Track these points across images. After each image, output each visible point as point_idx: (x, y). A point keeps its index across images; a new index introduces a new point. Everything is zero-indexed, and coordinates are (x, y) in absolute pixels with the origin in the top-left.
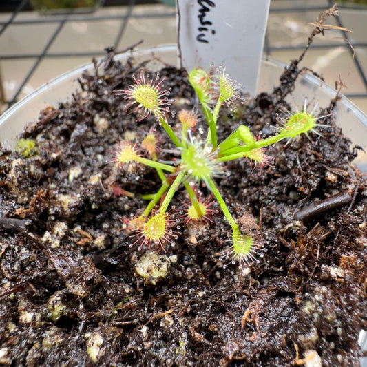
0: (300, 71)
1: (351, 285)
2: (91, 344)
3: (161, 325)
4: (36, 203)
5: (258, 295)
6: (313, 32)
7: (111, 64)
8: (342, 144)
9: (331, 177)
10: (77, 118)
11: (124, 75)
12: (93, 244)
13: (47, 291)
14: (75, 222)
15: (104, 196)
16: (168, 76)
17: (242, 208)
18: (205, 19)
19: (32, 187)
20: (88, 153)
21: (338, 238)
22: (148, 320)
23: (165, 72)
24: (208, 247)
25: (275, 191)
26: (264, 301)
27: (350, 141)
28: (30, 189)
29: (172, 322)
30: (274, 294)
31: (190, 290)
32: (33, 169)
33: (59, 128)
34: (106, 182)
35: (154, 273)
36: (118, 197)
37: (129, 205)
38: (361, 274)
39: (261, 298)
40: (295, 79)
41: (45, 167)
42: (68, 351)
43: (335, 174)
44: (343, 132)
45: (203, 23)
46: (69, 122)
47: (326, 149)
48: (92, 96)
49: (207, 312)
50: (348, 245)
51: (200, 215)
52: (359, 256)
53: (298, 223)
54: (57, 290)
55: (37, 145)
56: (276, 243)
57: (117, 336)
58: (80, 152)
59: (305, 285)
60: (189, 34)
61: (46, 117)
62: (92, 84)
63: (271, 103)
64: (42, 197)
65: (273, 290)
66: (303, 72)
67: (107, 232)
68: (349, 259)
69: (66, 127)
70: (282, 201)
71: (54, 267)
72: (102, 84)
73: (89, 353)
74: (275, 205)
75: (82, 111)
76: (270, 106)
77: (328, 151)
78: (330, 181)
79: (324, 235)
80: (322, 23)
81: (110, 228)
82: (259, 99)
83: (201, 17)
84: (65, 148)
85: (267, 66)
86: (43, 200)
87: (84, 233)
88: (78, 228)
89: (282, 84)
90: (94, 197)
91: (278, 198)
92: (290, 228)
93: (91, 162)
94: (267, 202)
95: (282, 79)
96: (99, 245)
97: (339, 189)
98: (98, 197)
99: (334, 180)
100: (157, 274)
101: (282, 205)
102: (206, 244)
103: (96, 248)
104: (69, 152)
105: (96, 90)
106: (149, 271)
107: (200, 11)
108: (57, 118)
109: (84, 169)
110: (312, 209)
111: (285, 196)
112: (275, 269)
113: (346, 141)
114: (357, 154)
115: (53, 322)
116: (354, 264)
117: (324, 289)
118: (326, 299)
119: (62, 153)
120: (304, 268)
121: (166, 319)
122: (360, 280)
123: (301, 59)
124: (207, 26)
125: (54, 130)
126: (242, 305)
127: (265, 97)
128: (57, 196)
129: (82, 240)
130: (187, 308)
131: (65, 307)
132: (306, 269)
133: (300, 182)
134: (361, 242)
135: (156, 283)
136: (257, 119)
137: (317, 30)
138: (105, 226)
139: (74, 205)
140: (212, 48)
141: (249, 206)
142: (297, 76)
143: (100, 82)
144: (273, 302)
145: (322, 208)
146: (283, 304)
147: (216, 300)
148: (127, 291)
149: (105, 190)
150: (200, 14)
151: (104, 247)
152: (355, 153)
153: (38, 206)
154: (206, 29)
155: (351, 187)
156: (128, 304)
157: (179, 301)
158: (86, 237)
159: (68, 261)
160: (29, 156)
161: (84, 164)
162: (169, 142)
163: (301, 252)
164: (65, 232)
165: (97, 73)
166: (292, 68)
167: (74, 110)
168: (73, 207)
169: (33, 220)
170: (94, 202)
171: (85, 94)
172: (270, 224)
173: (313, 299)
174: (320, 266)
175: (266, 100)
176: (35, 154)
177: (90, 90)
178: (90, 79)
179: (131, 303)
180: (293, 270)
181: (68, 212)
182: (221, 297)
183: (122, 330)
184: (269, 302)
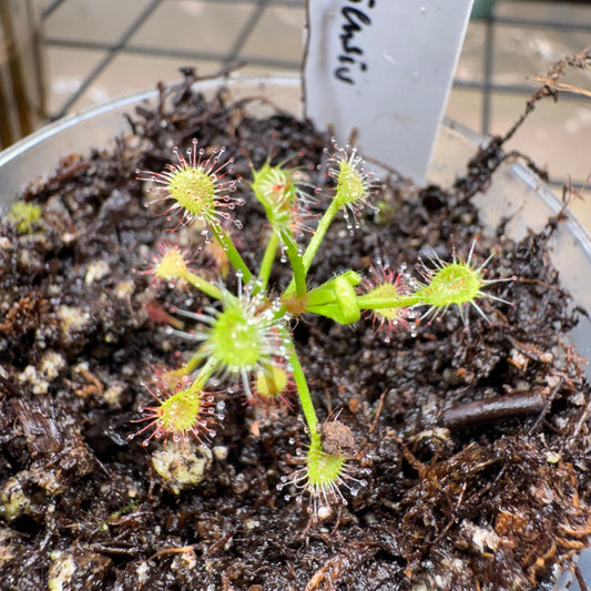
0: (506, 157)
1: (504, 571)
2: (56, 572)
3: (173, 566)
4: (17, 318)
5: (342, 549)
6: (538, 94)
7: (187, 96)
8: (555, 299)
9: (518, 360)
10: (116, 180)
11: (204, 118)
12: (101, 398)
13: (9, 465)
14: (79, 355)
15: (130, 322)
16: (279, 129)
17: (350, 388)
18: (353, 43)
19: (18, 286)
20: (124, 241)
21: (502, 477)
22: (154, 552)
23: (276, 123)
24: (279, 446)
25: (416, 365)
26: (351, 562)
27: (569, 296)
28: (16, 289)
29: (192, 564)
30: (371, 553)
31: (239, 511)
32: (25, 257)
33: (87, 191)
34: (140, 298)
35: (180, 474)
36: (157, 325)
37: (171, 344)
38: (531, 548)
39: (347, 556)
40: (493, 170)
41: (47, 256)
42: (17, 577)
43: (526, 356)
44: (560, 277)
45: (348, 50)
46: (103, 185)
47: (522, 305)
48: (147, 146)
49: (257, 557)
50: (515, 495)
51: (273, 391)
52: (532, 516)
53: (441, 432)
54: (23, 469)
55: (43, 215)
56: (395, 463)
57: (96, 570)
58: (113, 237)
59: (430, 546)
60: (323, 63)
61: (65, 171)
62: (151, 124)
63: (445, 204)
64: (27, 310)
65: (371, 546)
66: (511, 159)
67: (130, 380)
68: (514, 521)
69: (96, 192)
70: (429, 383)
71: (23, 431)
72: (166, 129)
73: (51, 586)
74: (412, 390)
75: (125, 169)
76: (443, 210)
77: (526, 309)
78: (514, 366)
79: (482, 465)
80: (555, 79)
81: (135, 376)
82: (424, 195)
83: (345, 39)
84: (90, 228)
85: (451, 136)
86: (28, 315)
87: (90, 377)
88: (83, 366)
89: (471, 174)
90: (112, 323)
91: (420, 377)
92: (425, 438)
93: (127, 257)
94: (399, 382)
95: (472, 165)
96: (111, 401)
97: (530, 382)
98: (119, 324)
99: (523, 366)
100: (184, 477)
101: (425, 390)
102: (275, 440)
103: (106, 405)
104: (93, 235)
105: (154, 136)
106: (171, 469)
107: (346, 28)
108: (85, 175)
109: (113, 267)
110: (473, 410)
111: (434, 374)
112: (387, 503)
113: (562, 295)
114: (577, 321)
115: (6, 522)
116: (520, 530)
117: (458, 564)
118: (456, 584)
119: (83, 235)
120: (430, 520)
121: (184, 557)
122: (526, 560)
123: (509, 136)
124: (353, 55)
125: (78, 193)
126: (314, 560)
127: (436, 194)
128: (57, 308)
129: (85, 388)
130: (225, 541)
131: (28, 501)
132: (433, 523)
133: (463, 357)
134: (538, 496)
135: (181, 491)
136: (417, 228)
137: (546, 91)
138: (128, 370)
139: (80, 329)
140: (359, 93)
141: (363, 387)
142: (497, 165)
143: (164, 123)
144: (366, 567)
145: (491, 412)
146: (383, 573)
147: (275, 540)
148: (132, 494)
149: (133, 313)
150: (343, 32)
151: (119, 406)
152: (575, 319)
153: (19, 322)
154: (351, 60)
155: (552, 381)
156: (128, 518)
157: (216, 527)
158: (93, 383)
159: (47, 427)
160: (26, 233)
161: (115, 259)
162: (252, 250)
163: (431, 489)
164: (60, 372)
165: (161, 107)
166: (490, 151)
167: (114, 165)
168: (78, 332)
169: (10, 344)
170: (110, 330)
171: (134, 142)
172: (397, 421)
173: (432, 582)
174: (460, 521)
175: (436, 199)
176: (38, 229)
177: (145, 136)
178: (149, 116)
179: (133, 518)
180: (412, 517)
181: (68, 338)
182: (282, 537)
183: (110, 560)
184: (359, 566)
